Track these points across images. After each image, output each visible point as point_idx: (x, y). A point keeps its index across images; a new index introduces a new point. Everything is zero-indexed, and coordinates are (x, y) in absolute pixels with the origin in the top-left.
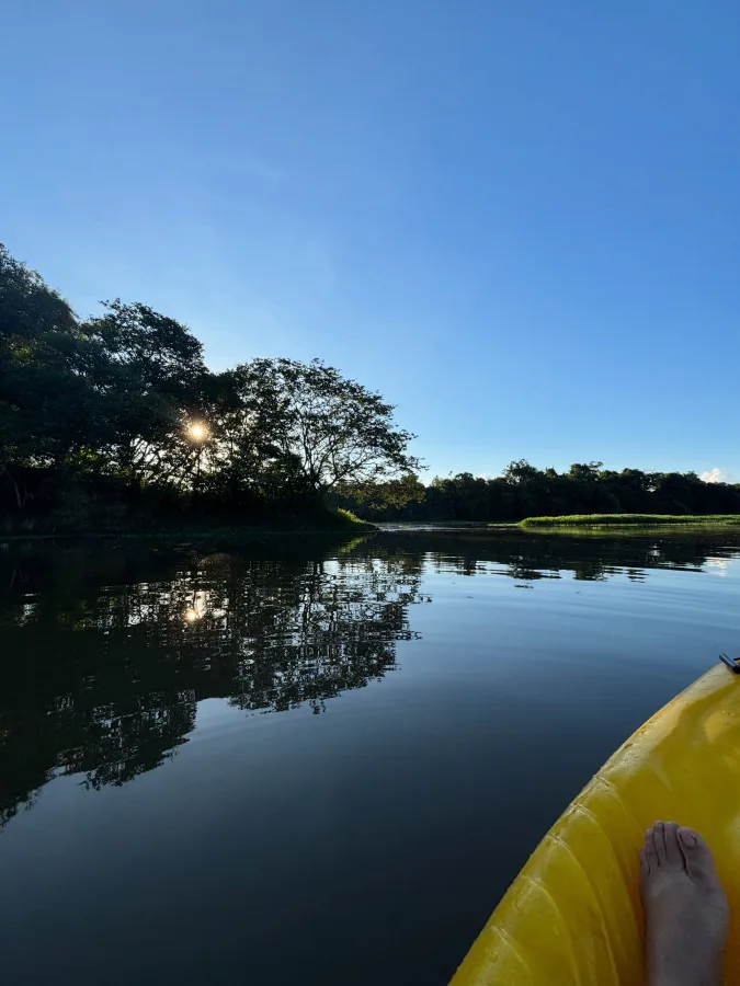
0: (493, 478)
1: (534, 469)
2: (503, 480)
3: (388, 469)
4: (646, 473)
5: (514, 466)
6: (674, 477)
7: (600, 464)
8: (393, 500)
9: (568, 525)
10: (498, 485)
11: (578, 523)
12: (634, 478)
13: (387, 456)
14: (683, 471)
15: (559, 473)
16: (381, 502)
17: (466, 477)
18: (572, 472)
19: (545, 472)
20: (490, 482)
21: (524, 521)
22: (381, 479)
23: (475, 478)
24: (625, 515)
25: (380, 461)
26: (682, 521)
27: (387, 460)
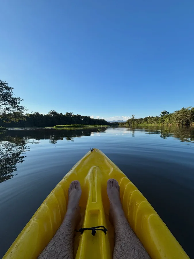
0: (45, 114)
1: (57, 113)
2: (49, 115)
3: (12, 109)
4: (82, 116)
5: (52, 111)
6: (86, 117)
7: (72, 113)
8: (13, 119)
9: (66, 127)
10: (47, 116)
11: (68, 127)
12: (79, 116)
13: (11, 105)
14: (88, 116)
15: (63, 114)
16: (7, 120)
17: (37, 114)
18: (66, 114)
19: (60, 114)
20: (45, 115)
21: (55, 126)
22: (8, 112)
23: (40, 114)
24: (78, 125)
25: (8, 106)
26: (88, 126)
27: (11, 106)
